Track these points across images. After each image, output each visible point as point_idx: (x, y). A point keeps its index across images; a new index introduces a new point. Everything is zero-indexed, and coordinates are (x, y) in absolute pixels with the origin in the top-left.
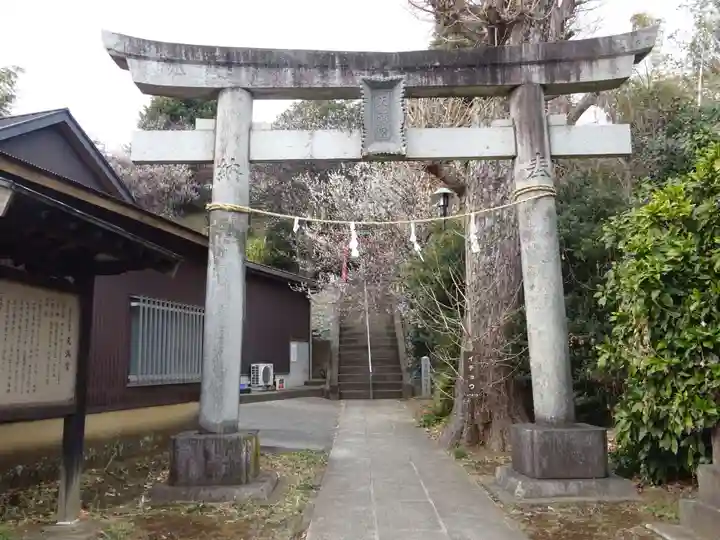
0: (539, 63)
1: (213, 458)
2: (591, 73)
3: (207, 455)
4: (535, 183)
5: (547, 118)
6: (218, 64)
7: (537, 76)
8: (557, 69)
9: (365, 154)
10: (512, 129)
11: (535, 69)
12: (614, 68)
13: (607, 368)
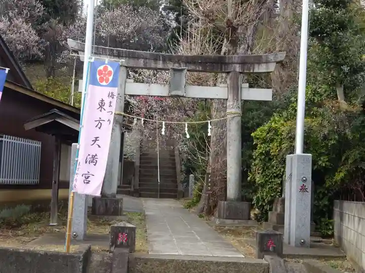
0: (239, 64)
1: (109, 206)
2: (259, 69)
3: (106, 204)
4: (233, 111)
5: (241, 85)
6: (114, 56)
7: (238, 68)
8: (246, 67)
9: (170, 95)
10: (227, 88)
11: (238, 66)
12: (267, 68)
13: (250, 181)
